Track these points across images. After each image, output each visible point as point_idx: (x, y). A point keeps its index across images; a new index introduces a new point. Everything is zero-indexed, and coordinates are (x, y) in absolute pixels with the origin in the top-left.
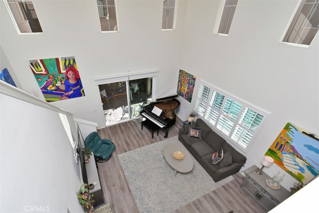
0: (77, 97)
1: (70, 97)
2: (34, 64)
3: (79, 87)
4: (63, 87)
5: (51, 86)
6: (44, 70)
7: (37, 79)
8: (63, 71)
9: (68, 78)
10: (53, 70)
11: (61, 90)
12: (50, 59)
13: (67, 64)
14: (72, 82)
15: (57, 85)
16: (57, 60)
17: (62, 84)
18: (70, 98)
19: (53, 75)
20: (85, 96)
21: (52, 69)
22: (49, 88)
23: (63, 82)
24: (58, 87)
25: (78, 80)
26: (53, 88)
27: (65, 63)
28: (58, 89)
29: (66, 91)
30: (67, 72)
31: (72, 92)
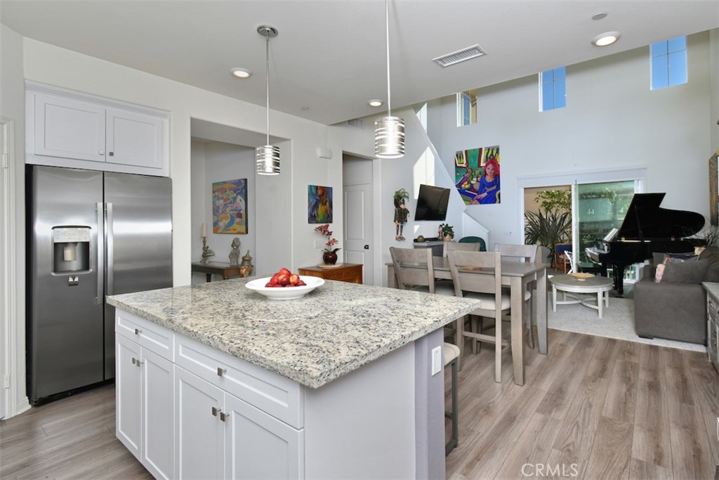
0: (490, 203)
1: (482, 201)
2: (459, 156)
3: (495, 187)
4: (477, 187)
5: (466, 183)
6: (465, 162)
7: (456, 172)
8: (483, 164)
9: (486, 174)
10: (474, 163)
11: (474, 191)
12: (474, 150)
13: (489, 156)
14: (489, 179)
15: (472, 182)
16: (481, 149)
17: (477, 181)
18: (481, 203)
19: (472, 169)
20: (500, 202)
21: (473, 160)
22: (463, 186)
23: (479, 179)
24: (472, 185)
25: (497, 176)
26: (467, 186)
27: (488, 154)
28: (472, 188)
29: (480, 192)
30: (487, 165)
31: (485, 195)
